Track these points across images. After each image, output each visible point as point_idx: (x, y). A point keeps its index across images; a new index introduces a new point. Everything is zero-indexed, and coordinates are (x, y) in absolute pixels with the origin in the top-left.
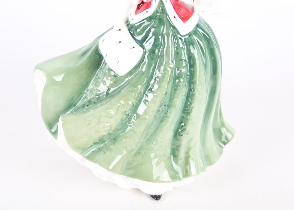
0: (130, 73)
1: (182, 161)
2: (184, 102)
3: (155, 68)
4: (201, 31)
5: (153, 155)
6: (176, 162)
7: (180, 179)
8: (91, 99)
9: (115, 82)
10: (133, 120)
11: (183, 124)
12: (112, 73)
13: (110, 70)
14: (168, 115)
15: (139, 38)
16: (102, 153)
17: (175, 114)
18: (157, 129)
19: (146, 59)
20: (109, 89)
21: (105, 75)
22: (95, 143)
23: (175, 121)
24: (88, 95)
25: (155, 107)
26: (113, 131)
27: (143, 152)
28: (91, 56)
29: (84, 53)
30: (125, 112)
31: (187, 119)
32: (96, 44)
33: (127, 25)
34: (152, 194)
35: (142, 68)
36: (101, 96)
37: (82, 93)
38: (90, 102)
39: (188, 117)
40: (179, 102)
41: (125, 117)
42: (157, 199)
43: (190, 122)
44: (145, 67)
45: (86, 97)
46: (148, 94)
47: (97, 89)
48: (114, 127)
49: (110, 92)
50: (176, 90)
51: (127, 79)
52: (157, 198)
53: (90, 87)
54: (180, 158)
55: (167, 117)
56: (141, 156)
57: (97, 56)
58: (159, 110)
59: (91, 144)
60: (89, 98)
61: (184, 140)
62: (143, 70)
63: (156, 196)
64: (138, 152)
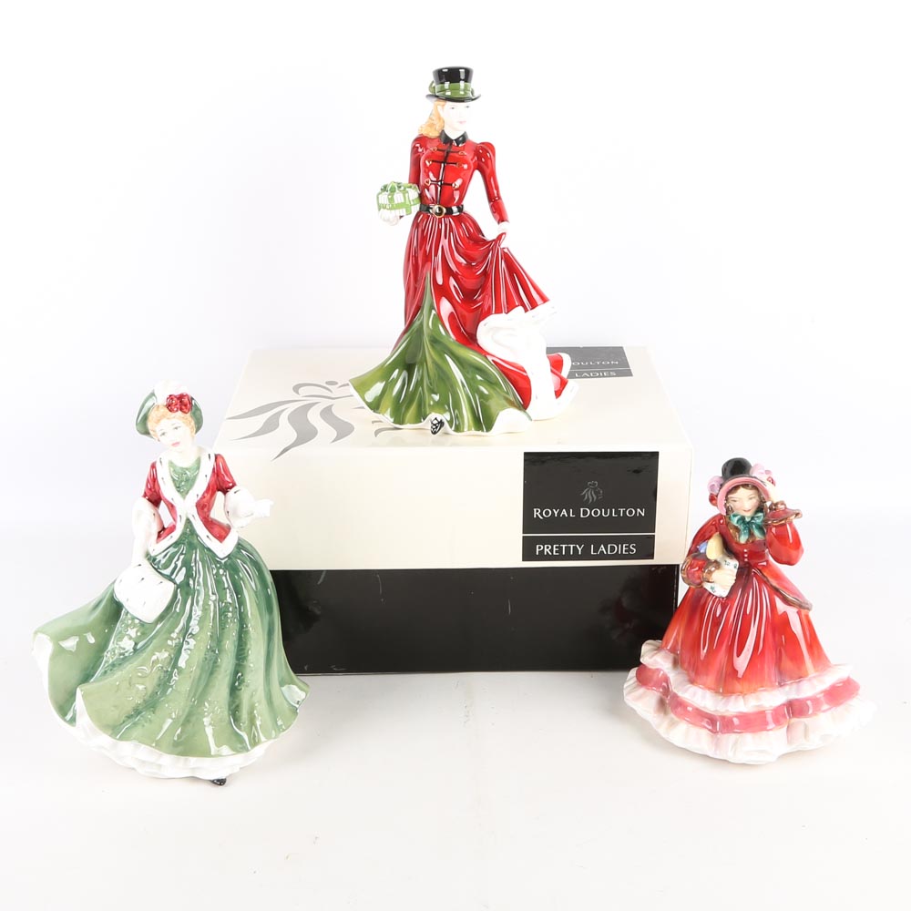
0: (161, 618)
1: (246, 725)
2: (236, 643)
3: (192, 604)
4: (244, 552)
5: (206, 720)
6: (239, 728)
7: (248, 750)
8: (113, 662)
9: (143, 634)
10: (174, 678)
11: (240, 674)
12: (137, 621)
13: (133, 618)
14: (219, 664)
15: (167, 572)
16: (140, 727)
17: (227, 663)
18: (207, 685)
19: (179, 596)
20: (136, 644)
21: (127, 626)
22: (129, 717)
23: (228, 672)
24: (108, 657)
25: (199, 656)
26: (150, 697)
27: (193, 719)
28: (106, 605)
29: (97, 606)
30: (162, 668)
31: (244, 667)
32: (110, 591)
33: (148, 559)
34: (212, 779)
35: (176, 608)
36: (126, 654)
37: (102, 657)
38: (113, 665)
39: (245, 663)
40: (229, 645)
41: (163, 674)
42: (220, 785)
43: (248, 670)
44: (179, 606)
45: (106, 662)
46: (188, 640)
47: (120, 647)
48: (149, 692)
49: (138, 647)
50: (223, 629)
51: (159, 626)
52: (221, 782)
53: (111, 646)
54: (243, 721)
55: (218, 666)
56: (191, 725)
57: (115, 605)
58: (206, 659)
59: (123, 718)
60: (111, 661)
61: (245, 695)
62: (178, 610)
63: (218, 780)
64: (187, 721)
